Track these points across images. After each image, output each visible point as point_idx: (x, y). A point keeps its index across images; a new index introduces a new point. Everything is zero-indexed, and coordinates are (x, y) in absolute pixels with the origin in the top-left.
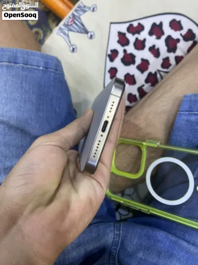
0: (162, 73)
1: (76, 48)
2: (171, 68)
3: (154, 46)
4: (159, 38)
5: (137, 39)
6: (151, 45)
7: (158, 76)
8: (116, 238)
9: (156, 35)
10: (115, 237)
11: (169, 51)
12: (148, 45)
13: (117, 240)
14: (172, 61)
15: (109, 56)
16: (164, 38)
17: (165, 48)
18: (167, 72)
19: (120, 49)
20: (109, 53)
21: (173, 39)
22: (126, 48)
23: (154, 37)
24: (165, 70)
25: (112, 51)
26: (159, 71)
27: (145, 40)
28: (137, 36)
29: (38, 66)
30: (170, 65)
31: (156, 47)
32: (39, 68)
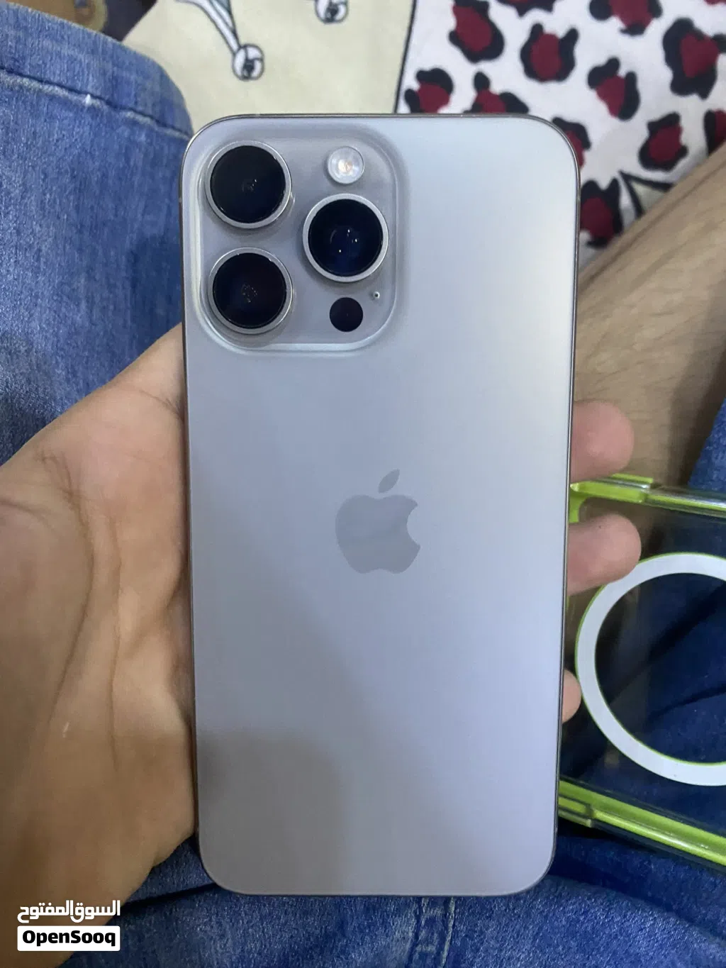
0: (640, 189)
1: (261, 60)
2: (683, 164)
3: (614, 63)
4: (635, 28)
5: (537, 30)
6: (601, 60)
7: (625, 201)
8: (428, 942)
9: (623, 19)
10: (423, 934)
11: (681, 86)
12: (587, 57)
13: (432, 948)
14: (693, 135)
15: (411, 97)
16: (657, 29)
17: (666, 75)
18: (664, 187)
19: (461, 71)
20: (411, 83)
21: (699, 35)
22: (486, 67)
23: (615, 23)
24: (658, 176)
25: (422, 76)
26: (628, 178)
27: (573, 35)
28: (536, 16)
29: (71, 90)
30: (683, 152)
31: (622, 72)
32: (74, 97)
